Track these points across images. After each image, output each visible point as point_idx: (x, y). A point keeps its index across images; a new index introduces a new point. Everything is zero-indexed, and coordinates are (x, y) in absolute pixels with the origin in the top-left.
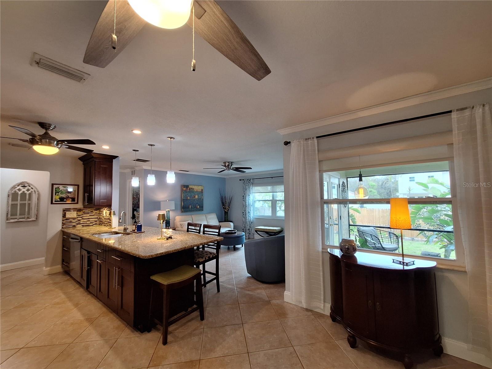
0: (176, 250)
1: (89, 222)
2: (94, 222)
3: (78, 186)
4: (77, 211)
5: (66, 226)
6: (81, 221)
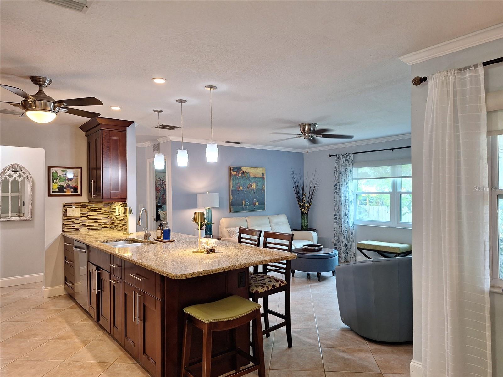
0: (221, 270)
1: (97, 224)
2: (103, 223)
3: (81, 169)
4: (80, 207)
5: (67, 229)
6: (86, 222)
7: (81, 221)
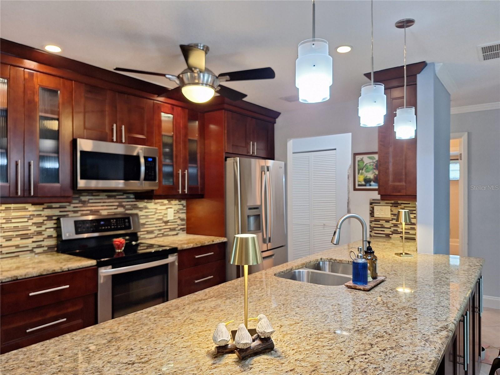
4: (391, 205)
5: (375, 233)
6: (399, 227)
7: (392, 225)
